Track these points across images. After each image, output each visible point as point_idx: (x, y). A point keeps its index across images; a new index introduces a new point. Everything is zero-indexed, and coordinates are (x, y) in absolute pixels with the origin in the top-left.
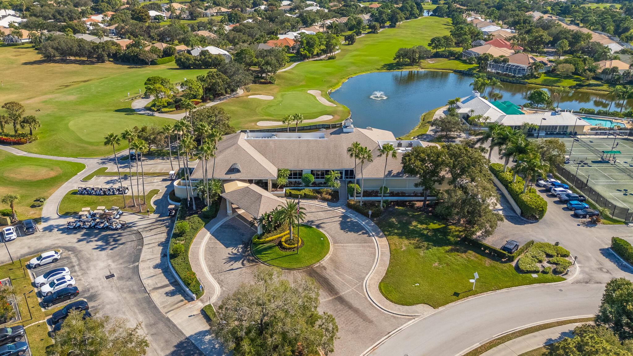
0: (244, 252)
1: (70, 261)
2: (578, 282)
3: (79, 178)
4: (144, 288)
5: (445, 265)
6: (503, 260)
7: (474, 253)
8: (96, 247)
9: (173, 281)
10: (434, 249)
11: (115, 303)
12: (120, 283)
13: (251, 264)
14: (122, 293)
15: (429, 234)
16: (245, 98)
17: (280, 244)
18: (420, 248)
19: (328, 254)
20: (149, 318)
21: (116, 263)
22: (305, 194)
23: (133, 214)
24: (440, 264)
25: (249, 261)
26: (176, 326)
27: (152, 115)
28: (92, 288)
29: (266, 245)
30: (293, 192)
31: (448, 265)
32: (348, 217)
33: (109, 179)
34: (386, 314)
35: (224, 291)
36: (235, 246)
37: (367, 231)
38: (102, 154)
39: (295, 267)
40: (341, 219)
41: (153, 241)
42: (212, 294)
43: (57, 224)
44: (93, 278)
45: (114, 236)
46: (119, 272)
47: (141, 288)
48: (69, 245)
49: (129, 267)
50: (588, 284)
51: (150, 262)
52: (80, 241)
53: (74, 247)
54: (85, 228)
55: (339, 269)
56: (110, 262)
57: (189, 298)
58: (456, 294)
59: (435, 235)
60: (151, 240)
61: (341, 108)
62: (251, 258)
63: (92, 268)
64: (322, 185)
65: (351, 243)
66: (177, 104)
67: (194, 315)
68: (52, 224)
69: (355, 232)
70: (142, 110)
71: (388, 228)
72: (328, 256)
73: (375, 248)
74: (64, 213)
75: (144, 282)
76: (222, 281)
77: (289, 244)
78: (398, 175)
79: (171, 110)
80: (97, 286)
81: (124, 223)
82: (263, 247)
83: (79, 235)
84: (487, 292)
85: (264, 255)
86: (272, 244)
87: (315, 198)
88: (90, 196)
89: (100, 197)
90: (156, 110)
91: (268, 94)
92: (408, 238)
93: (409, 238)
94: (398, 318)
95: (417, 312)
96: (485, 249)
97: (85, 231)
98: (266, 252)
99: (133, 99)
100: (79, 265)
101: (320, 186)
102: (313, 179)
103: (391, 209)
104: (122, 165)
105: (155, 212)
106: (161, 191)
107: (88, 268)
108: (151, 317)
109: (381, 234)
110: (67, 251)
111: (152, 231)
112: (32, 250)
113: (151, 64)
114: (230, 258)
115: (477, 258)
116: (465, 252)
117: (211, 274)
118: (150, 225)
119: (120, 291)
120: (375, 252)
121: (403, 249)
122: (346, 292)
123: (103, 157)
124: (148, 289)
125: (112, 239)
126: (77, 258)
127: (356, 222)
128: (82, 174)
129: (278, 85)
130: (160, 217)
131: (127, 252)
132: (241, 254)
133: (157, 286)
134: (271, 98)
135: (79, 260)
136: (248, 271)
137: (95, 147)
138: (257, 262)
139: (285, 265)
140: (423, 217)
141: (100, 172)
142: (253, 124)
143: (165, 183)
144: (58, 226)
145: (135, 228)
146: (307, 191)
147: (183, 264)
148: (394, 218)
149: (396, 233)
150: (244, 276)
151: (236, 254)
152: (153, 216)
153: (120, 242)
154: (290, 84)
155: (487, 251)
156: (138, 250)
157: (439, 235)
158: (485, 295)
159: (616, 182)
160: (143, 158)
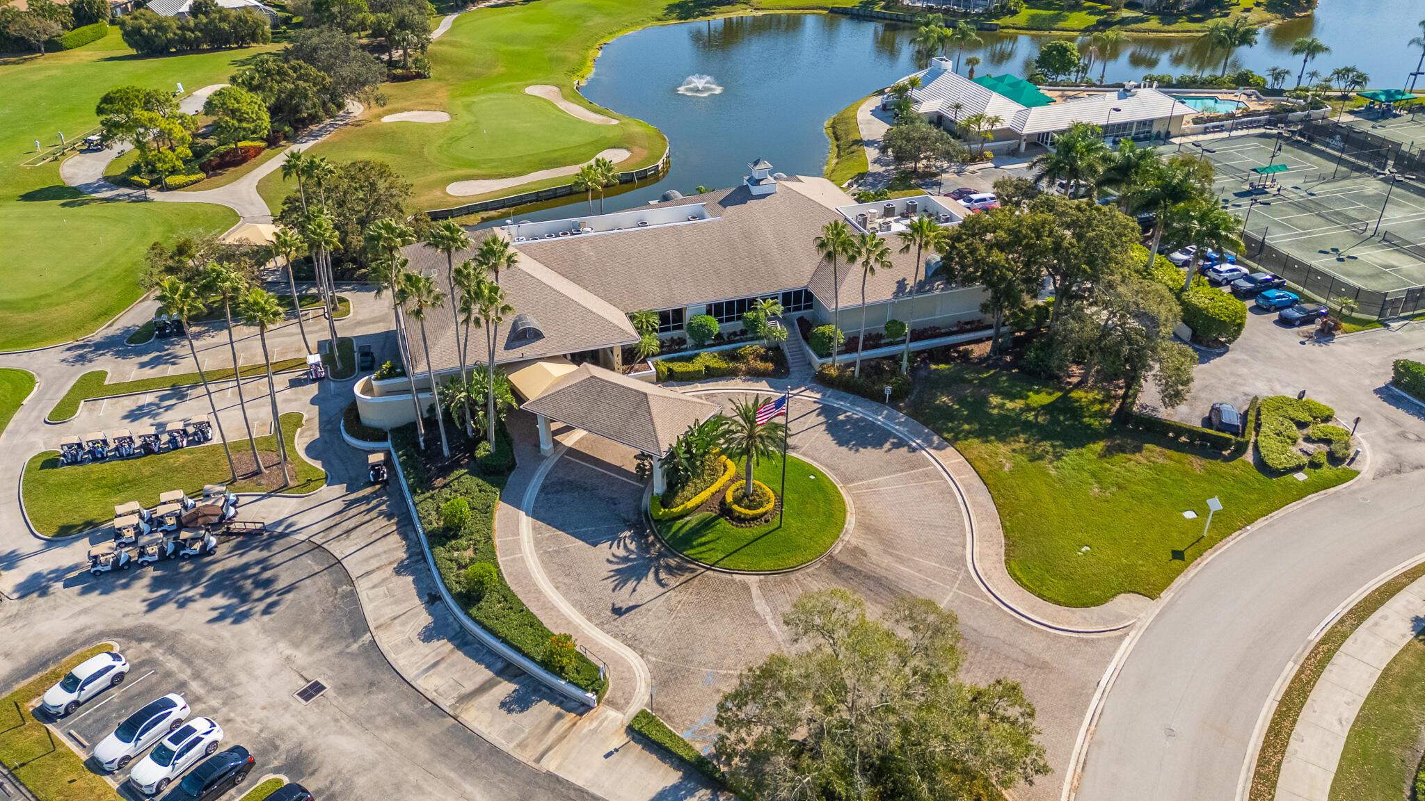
0: (644, 548)
1: (161, 670)
2: (1381, 475)
3: (35, 414)
4: (430, 704)
5: (1115, 489)
6: (1226, 453)
7: (1158, 449)
8: (215, 614)
9: (500, 665)
10: (1071, 456)
11: (374, 765)
12: (352, 704)
13: (682, 579)
14: (377, 733)
15: (1040, 419)
16: (375, 123)
17: (725, 511)
18: (1040, 458)
19: (848, 515)
20: (499, 787)
21: (305, 649)
22: (707, 367)
23: (269, 495)
24: (1103, 488)
25: (670, 570)
26: (587, 793)
27: (145, 200)
28: (280, 735)
29: (694, 520)
30: (678, 367)
31: (1120, 487)
32: (839, 411)
33: (129, 403)
34: (1063, 637)
35: (656, 665)
36: (613, 537)
37: (899, 438)
38: (61, 334)
39: (792, 562)
40: (822, 419)
41: (374, 564)
42: (629, 680)
43: (54, 567)
44: (264, 708)
45: (251, 572)
46: (329, 673)
47: (423, 703)
48: (128, 623)
49: (349, 650)
50: (1403, 476)
51: (404, 624)
52: (153, 606)
53: (150, 626)
54: (150, 564)
55: (893, 548)
56: (284, 648)
57: (572, 704)
58: (1178, 555)
59: (1055, 421)
60: (367, 560)
61: (637, 127)
62: (673, 562)
63: (243, 678)
64: (738, 338)
65: (882, 475)
66: (204, 160)
67: (617, 750)
68: (37, 570)
69: (874, 447)
70: (101, 187)
71: (944, 423)
72: (851, 521)
73: (942, 478)
74: (55, 530)
75: (421, 684)
76: (634, 638)
77: (749, 508)
78: (921, 287)
79: (193, 178)
80: (292, 728)
81: (259, 526)
82: (687, 528)
83: (140, 590)
84: (1230, 534)
85: (703, 549)
86: (707, 514)
87: (732, 374)
88: (106, 466)
89: (138, 462)
90: (146, 182)
91: (430, 107)
92: (1002, 439)
93: (1005, 437)
94: (1093, 640)
95: (1126, 618)
96: (1178, 435)
97: (151, 572)
98: (703, 539)
99: (56, 159)
100: (197, 676)
101: (734, 342)
102: (715, 326)
103: (923, 373)
104: (145, 358)
105: (331, 480)
106: (306, 417)
107: (230, 679)
108: (502, 781)
109: (936, 439)
110: (134, 644)
111: (354, 535)
112: (23, 661)
113: (47, 51)
114: (618, 571)
115: (1170, 458)
116: (1138, 449)
117: (596, 625)
118: (338, 518)
119: (367, 726)
120: (949, 487)
121: (1006, 469)
122: (945, 602)
123: (71, 343)
124: (446, 704)
125: (249, 581)
126: (179, 656)
127: (862, 419)
128: (38, 404)
129: (439, 80)
130: (350, 490)
131: (318, 608)
132: (640, 557)
133: (463, 691)
134: (443, 117)
135: (188, 662)
136: (684, 597)
137: (29, 316)
138: (693, 570)
139: (768, 563)
140: (1005, 381)
141: (91, 388)
142: (438, 193)
143: (305, 393)
144: (59, 574)
145: (301, 537)
146: (707, 358)
147: (512, 615)
148: (942, 394)
149: (969, 432)
150: (683, 614)
151: (626, 559)
152: (333, 493)
153: (281, 584)
154: (470, 74)
155: (1183, 439)
156: (343, 597)
157: (1062, 418)
158: (1230, 542)
159: (1305, 234)
160: (194, 329)
